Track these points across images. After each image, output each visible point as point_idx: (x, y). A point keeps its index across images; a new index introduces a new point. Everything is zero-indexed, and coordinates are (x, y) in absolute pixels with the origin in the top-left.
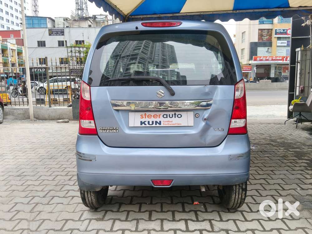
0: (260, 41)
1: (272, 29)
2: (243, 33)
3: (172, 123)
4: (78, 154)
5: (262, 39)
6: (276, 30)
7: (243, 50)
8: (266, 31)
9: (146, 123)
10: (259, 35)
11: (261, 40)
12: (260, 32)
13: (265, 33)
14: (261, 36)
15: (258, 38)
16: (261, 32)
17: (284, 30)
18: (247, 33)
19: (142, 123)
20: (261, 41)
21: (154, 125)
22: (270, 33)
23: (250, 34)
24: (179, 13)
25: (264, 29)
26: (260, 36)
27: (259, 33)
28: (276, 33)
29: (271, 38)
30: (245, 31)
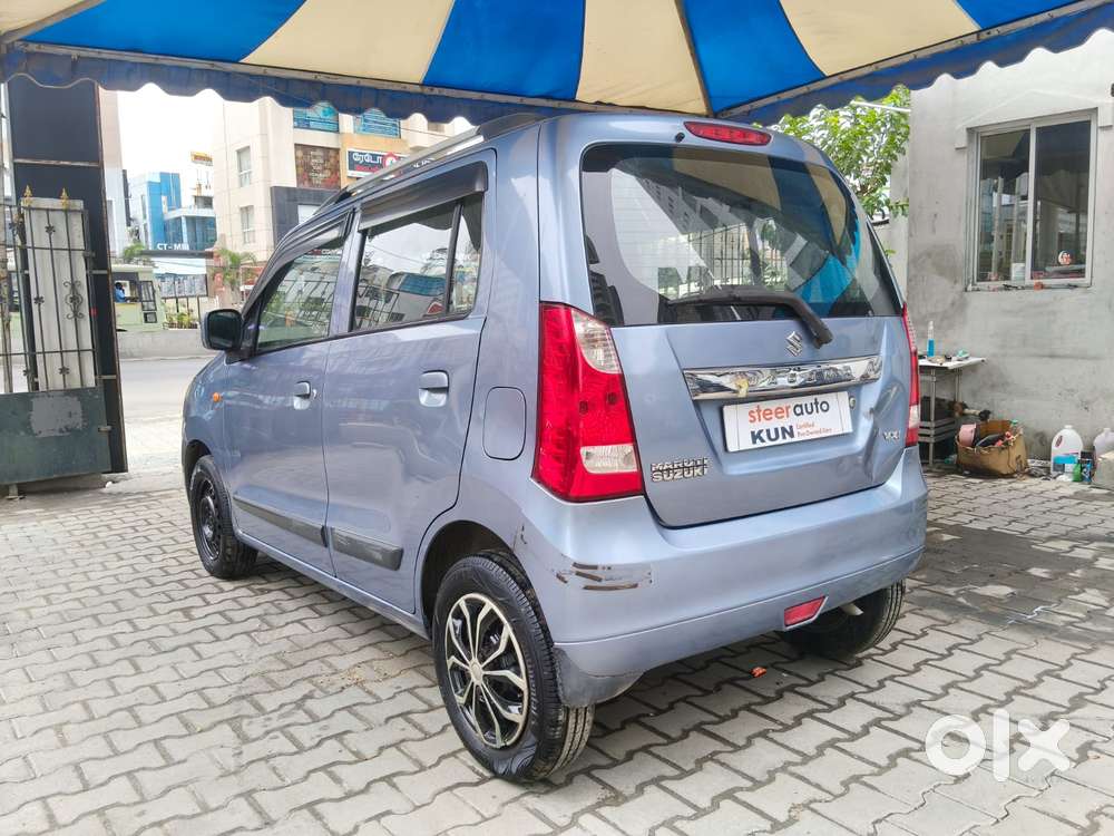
0: (302, 186)
1: (337, 151)
2: (239, 152)
3: (815, 429)
4: (580, 570)
5: (310, 180)
6: (351, 153)
7: (246, 210)
8: (319, 153)
9: (764, 435)
10: (297, 166)
11: (306, 182)
12: (300, 154)
13: (316, 160)
14: (304, 169)
15: (298, 175)
16: (305, 154)
17: (374, 157)
18: (256, 152)
19: (756, 437)
20: (306, 186)
21: (780, 441)
22: (332, 160)
23: (266, 157)
24: (236, 62)
25: (314, 148)
26: (301, 169)
27: (296, 158)
28: (353, 165)
29: (339, 178)
30: (249, 147)
